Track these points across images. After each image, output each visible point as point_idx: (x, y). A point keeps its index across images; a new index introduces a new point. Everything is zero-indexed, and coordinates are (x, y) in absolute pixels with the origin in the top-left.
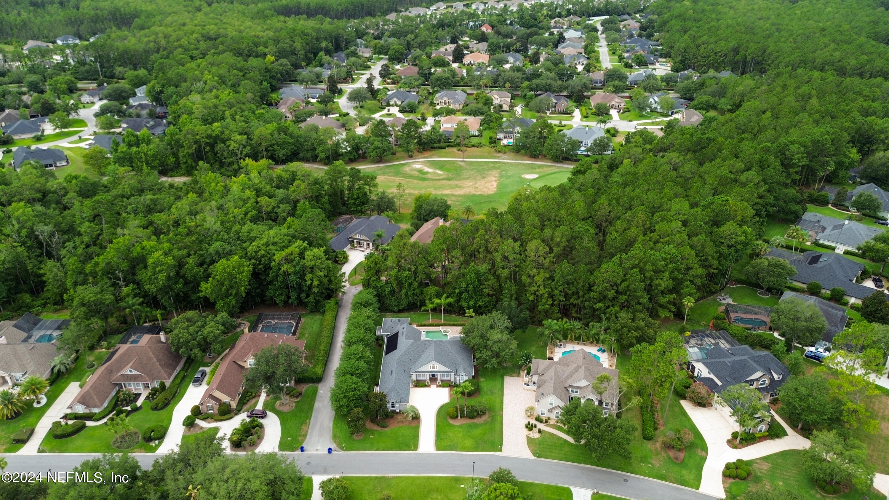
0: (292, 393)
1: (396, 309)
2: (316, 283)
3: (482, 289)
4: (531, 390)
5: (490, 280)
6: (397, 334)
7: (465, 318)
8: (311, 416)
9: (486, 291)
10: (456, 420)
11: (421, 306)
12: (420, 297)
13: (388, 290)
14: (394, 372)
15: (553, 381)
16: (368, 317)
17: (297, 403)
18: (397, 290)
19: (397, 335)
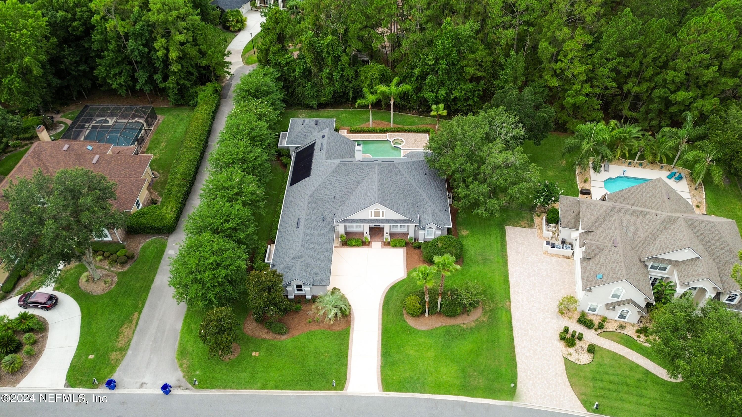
0: (114, 257)
1: (314, 102)
2: (173, 55)
3: (463, 67)
4: (558, 256)
5: (477, 50)
6: (313, 145)
7: (428, 120)
8: (144, 303)
9: (470, 70)
10: (422, 320)
11: (355, 99)
12: (354, 83)
13: (298, 70)
14: (302, 223)
15: (620, 249)
16: (260, 117)
17: (121, 275)
18: (314, 69)
19: (310, 149)
